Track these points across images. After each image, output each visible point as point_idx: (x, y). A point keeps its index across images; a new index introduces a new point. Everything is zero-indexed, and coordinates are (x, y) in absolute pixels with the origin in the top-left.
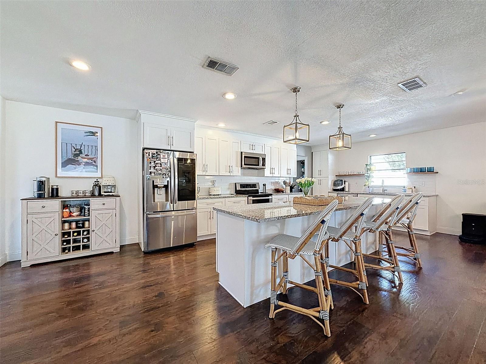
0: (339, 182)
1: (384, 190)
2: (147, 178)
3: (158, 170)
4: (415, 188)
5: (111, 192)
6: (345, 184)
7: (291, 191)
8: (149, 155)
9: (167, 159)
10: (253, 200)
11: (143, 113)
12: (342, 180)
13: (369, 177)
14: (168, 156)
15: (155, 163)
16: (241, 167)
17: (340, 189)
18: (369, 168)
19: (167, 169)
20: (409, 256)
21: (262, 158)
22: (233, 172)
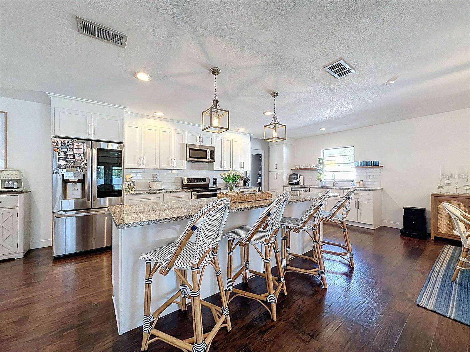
0: (294, 176)
1: (335, 184)
2: (55, 172)
3: (69, 162)
4: (362, 182)
5: (13, 188)
6: (300, 178)
7: (245, 185)
8: (57, 145)
9: (82, 150)
10: (197, 195)
11: (52, 96)
12: (297, 174)
13: (321, 171)
14: (83, 146)
15: (65, 154)
16: (186, 160)
17: (295, 183)
18: (322, 162)
19: (83, 161)
20: (342, 255)
21: (211, 151)
22: (177, 165)
